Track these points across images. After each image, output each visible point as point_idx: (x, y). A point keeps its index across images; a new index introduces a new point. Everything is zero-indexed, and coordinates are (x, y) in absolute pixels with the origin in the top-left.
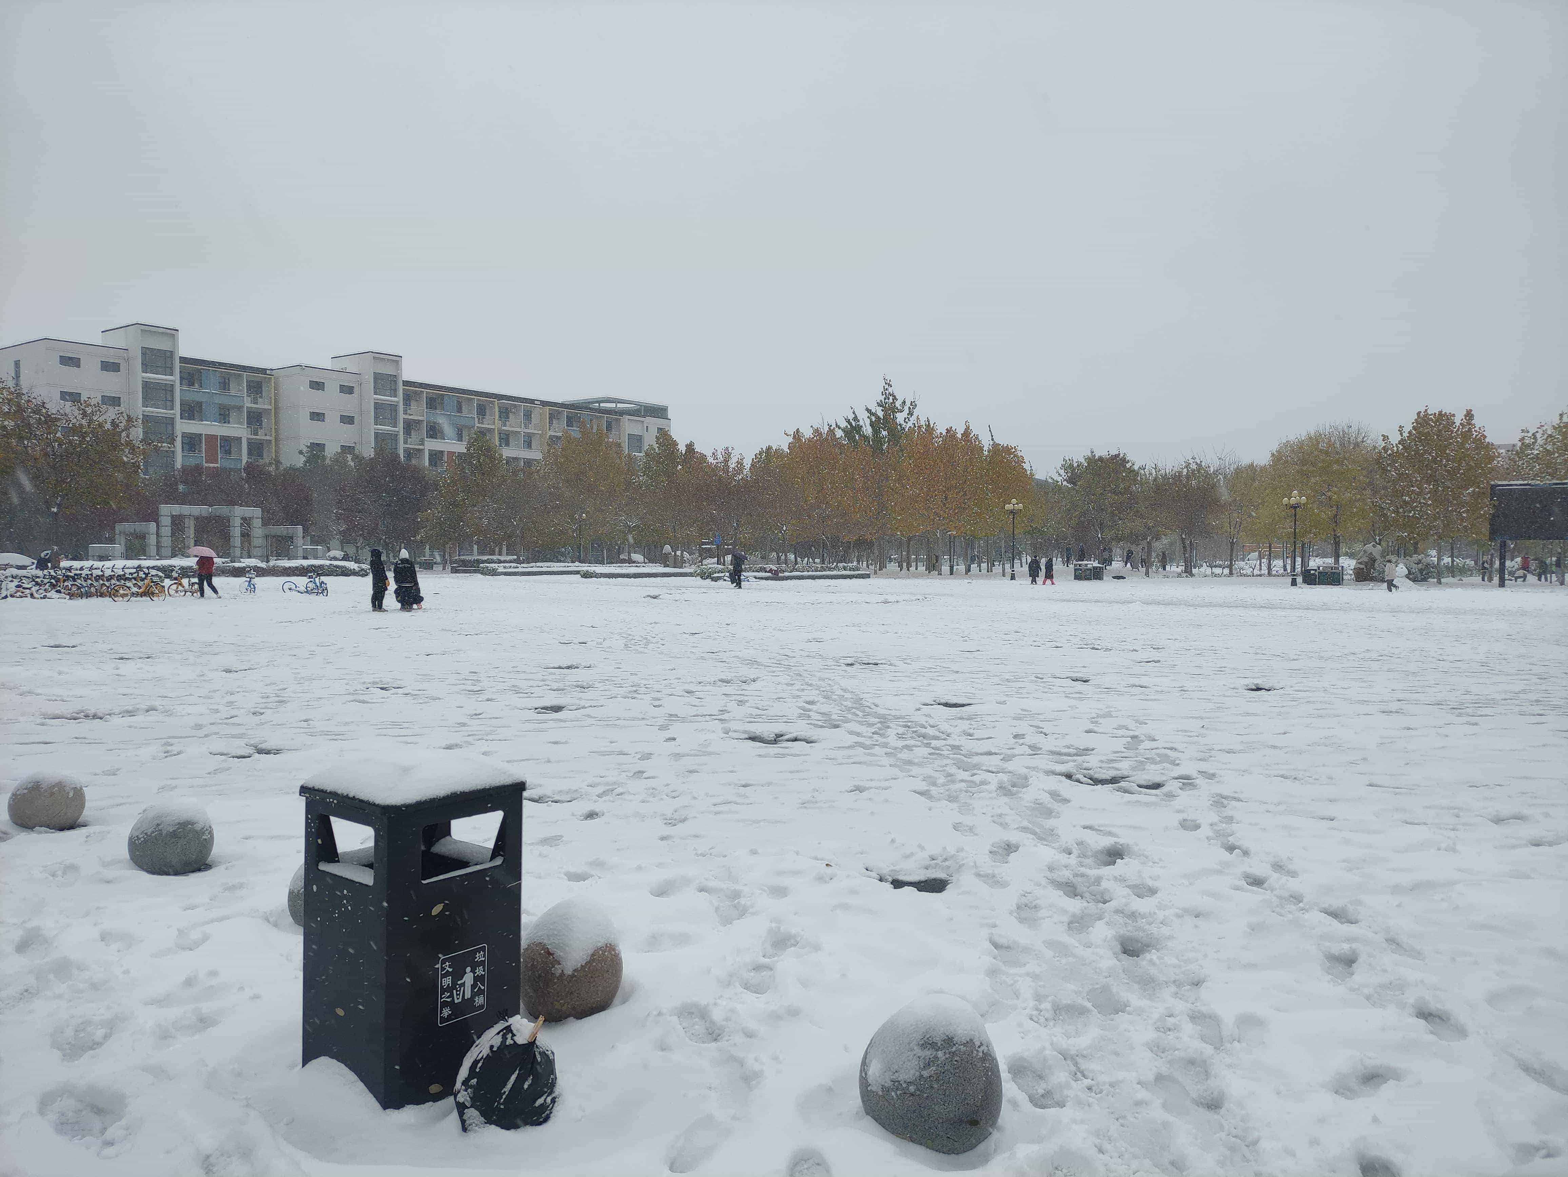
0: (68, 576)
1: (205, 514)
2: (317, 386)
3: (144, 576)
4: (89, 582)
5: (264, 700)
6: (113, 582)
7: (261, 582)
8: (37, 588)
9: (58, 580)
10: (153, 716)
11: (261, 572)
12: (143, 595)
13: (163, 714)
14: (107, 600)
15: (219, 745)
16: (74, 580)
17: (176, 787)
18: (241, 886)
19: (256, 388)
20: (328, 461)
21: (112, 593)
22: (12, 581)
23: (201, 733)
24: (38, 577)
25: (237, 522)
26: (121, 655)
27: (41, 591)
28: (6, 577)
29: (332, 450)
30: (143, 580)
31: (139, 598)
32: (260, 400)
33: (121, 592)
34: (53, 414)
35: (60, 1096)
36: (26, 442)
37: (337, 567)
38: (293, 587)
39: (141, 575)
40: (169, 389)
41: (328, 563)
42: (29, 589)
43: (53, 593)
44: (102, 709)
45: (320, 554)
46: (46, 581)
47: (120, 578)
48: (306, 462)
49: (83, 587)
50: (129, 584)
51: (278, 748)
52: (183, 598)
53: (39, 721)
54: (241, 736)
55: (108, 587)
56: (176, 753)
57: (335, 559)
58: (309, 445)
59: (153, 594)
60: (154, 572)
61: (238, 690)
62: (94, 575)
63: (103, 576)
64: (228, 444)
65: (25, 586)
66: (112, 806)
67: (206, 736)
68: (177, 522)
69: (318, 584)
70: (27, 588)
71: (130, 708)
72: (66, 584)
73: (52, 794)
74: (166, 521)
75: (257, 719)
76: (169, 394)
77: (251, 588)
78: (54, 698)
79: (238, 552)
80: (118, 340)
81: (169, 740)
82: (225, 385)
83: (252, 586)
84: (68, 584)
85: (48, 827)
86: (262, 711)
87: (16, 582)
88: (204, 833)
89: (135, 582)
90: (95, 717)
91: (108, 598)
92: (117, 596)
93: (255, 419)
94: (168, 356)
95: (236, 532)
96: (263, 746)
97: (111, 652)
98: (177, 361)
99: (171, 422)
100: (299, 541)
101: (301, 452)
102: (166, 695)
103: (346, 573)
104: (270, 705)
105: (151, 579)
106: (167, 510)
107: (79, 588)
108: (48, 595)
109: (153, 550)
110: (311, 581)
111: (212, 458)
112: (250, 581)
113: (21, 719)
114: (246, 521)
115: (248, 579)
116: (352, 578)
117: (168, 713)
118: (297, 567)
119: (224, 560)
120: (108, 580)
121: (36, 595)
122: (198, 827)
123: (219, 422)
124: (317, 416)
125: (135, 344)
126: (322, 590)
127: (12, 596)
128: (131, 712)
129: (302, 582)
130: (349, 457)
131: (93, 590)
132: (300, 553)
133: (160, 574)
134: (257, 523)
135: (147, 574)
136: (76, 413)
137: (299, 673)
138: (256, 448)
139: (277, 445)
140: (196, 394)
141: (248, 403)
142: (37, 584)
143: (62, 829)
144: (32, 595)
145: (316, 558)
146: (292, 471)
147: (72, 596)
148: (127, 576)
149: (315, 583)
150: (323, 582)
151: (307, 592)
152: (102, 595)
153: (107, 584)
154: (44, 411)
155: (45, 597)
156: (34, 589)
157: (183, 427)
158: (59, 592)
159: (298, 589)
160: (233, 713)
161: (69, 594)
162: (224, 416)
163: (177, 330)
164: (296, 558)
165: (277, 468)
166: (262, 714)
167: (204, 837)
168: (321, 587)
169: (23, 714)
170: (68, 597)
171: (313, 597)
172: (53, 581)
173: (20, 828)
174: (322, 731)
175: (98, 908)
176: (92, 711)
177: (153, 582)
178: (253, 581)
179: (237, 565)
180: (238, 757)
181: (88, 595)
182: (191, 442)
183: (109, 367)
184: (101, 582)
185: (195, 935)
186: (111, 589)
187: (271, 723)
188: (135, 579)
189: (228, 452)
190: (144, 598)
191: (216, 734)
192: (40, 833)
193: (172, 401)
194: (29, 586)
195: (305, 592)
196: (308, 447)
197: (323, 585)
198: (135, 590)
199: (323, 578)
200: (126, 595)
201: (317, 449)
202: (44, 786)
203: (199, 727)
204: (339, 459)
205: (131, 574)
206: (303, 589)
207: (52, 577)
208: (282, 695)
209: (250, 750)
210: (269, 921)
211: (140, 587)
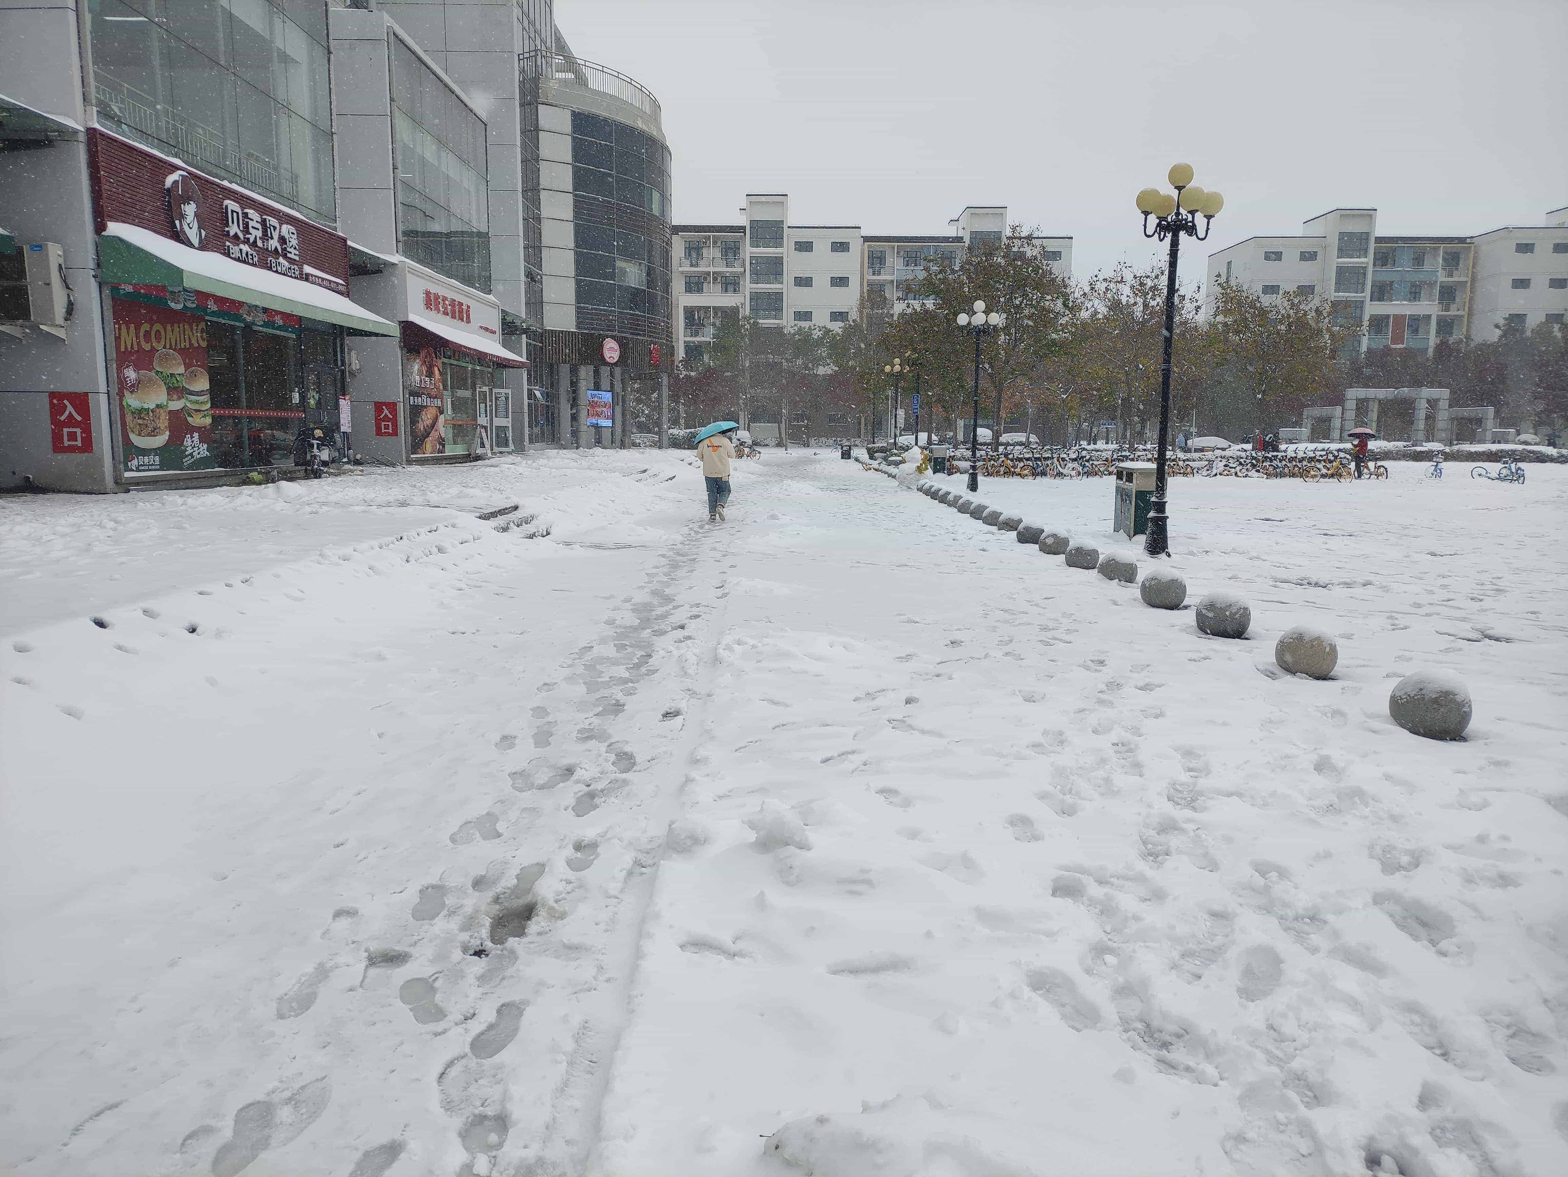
0: (1267, 457)
1: (1391, 397)
2: (1525, 248)
3: (1332, 458)
4: (1284, 463)
5: (1479, 587)
6: (1305, 463)
7: (1448, 467)
8: (1241, 467)
9: (1258, 461)
10: (1370, 591)
11: (1449, 457)
12: (1332, 476)
13: (1380, 590)
14: (1298, 480)
15: (1447, 627)
16: (1271, 461)
17: (1411, 659)
18: (1506, 764)
19: (1453, 260)
20: (1528, 333)
21: (1303, 474)
22: (1221, 461)
23: (1420, 611)
24: (1242, 458)
25: (1423, 405)
26: (1325, 532)
27: (1243, 471)
28: (1217, 458)
29: (1534, 320)
30: (1331, 462)
31: (1327, 480)
32: (1455, 272)
33: (1312, 473)
34: (1266, 307)
35: (1387, 900)
36: (1241, 335)
37: (1530, 452)
38: (1484, 472)
39: (1331, 457)
40: (1361, 271)
41: (1520, 447)
42: (1235, 468)
43: (1253, 473)
44: (1324, 579)
45: (1511, 438)
46: (1248, 461)
47: (1311, 459)
48: (1501, 337)
49: (1278, 467)
50: (1320, 466)
51: (1507, 637)
52: (1368, 481)
53: (1272, 583)
54: (1464, 619)
55: (1300, 468)
56: (1402, 626)
57: (1526, 443)
58: (1507, 316)
59: (1341, 476)
60: (1342, 455)
61: (1449, 574)
62: (1288, 457)
63: (1296, 457)
64: (1416, 323)
65: (1231, 465)
66: (1357, 666)
67: (1427, 615)
68: (1362, 406)
69: (1514, 470)
70: (1232, 468)
71: (1348, 580)
72: (1264, 464)
73: (1312, 646)
74: (1351, 405)
75: (1477, 605)
76: (1361, 277)
77: (1438, 472)
78: (1278, 565)
79: (1421, 435)
80: (1316, 230)
81: (1393, 614)
82: (1419, 260)
83: (1439, 471)
84: (1267, 464)
85: (1307, 674)
86: (1481, 597)
87: (1224, 463)
88: (1464, 706)
89: (1324, 464)
90: (1317, 585)
91: (1299, 478)
92: (1308, 477)
93: (1448, 294)
94: (1364, 237)
95: (1421, 414)
96: (1488, 632)
97: (1314, 527)
98: (1373, 240)
99: (1360, 305)
100: (1490, 423)
101: (1497, 326)
102: (1377, 572)
103: (1541, 458)
104: (1489, 593)
105: (1341, 461)
106: (1354, 394)
107: (1275, 468)
108: (1250, 474)
109: (1336, 434)
110: (1506, 467)
111: (1398, 338)
112: (1437, 466)
113: (1257, 579)
114: (1433, 403)
115: (1435, 464)
116: (1549, 465)
117: (1385, 589)
118: (1484, 452)
119: (1405, 444)
120: (1300, 462)
121: (1239, 474)
122: (1459, 698)
123: (1410, 300)
124: (1521, 283)
125: (1331, 231)
126: (1518, 477)
127: (1220, 474)
128: (1348, 584)
129: (1494, 468)
130: (1556, 327)
131: (1286, 470)
132: (1489, 435)
133: (1348, 456)
134: (1444, 404)
135: (1336, 457)
136: (1286, 304)
137: (1511, 563)
138: (1445, 326)
139: (1469, 322)
140: (1387, 274)
141: (1442, 277)
142: (1241, 464)
143: (1318, 678)
144: (1236, 474)
145: (1507, 442)
146: (1483, 346)
147: (1269, 476)
148: (1317, 458)
149: (1510, 469)
150: (1519, 468)
151: (1499, 478)
152: (1293, 475)
153: (1299, 465)
154: (1259, 305)
155: (1246, 476)
156: (1238, 468)
157: (1373, 309)
158: (1258, 471)
159: (1489, 475)
160: (1451, 596)
161: (1266, 474)
162: (1414, 295)
163: (1376, 210)
164: (1482, 441)
165: (1467, 345)
166: (1481, 600)
167: (1464, 709)
168: (1517, 474)
169: (1258, 576)
170: (1265, 476)
171: (1506, 484)
172: (1254, 461)
173: (1284, 671)
174: (1555, 626)
175: (1375, 752)
176: (1314, 580)
177: (1341, 464)
178: (1441, 466)
179: (1419, 449)
180: (1469, 640)
181: (1282, 475)
182: (1378, 323)
183: (1308, 256)
184: (1294, 463)
185: (1474, 798)
186: (1303, 471)
187: (1494, 611)
188: (1325, 461)
189: (1416, 331)
190: (1331, 480)
191: (1438, 614)
192: (1302, 678)
193: (1364, 284)
194: (1234, 466)
195: (1497, 479)
196: (1506, 319)
197: (1519, 471)
198: (1324, 471)
199: (1520, 465)
200: (1315, 476)
201: (1516, 320)
202: (1307, 638)
203: (1418, 606)
204: (1543, 331)
205: (1321, 456)
206: (1494, 475)
207: (1253, 458)
208: (1499, 584)
209: (1480, 636)
210: (1550, 803)
211: (1328, 469)
